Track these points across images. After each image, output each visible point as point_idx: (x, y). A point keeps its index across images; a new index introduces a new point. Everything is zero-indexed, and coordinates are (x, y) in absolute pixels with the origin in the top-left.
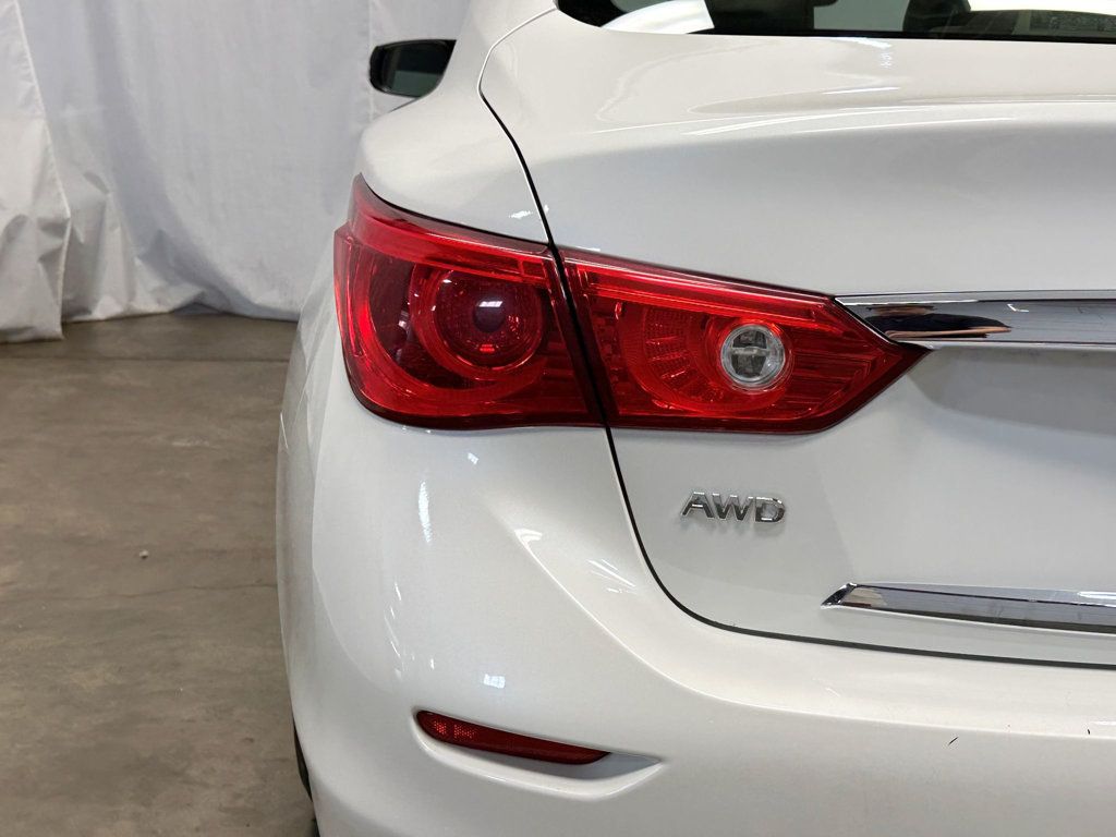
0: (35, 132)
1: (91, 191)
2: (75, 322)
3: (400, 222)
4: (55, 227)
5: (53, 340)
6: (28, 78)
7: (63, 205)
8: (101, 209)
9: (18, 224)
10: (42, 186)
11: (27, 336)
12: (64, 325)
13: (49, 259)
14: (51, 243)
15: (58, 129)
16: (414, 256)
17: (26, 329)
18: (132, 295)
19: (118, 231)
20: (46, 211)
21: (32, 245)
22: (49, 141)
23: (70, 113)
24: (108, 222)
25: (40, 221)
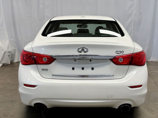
0: (8, 42)
1: (14, 48)
2: (12, 63)
3: (25, 51)
4: (10, 52)
5: (10, 65)
6: (7, 36)
7: (10, 50)
8: (15, 50)
9: (5, 52)
10: (8, 48)
11: (6, 64)
12: (10, 63)
13: (9, 56)
14: (9, 54)
15: (10, 41)
16: (25, 53)
17: (6, 63)
18: (19, 59)
19: (17, 52)
20: (9, 50)
21: (7, 54)
22: (9, 43)
23: (12, 40)
24: (16, 51)
25: (8, 51)
